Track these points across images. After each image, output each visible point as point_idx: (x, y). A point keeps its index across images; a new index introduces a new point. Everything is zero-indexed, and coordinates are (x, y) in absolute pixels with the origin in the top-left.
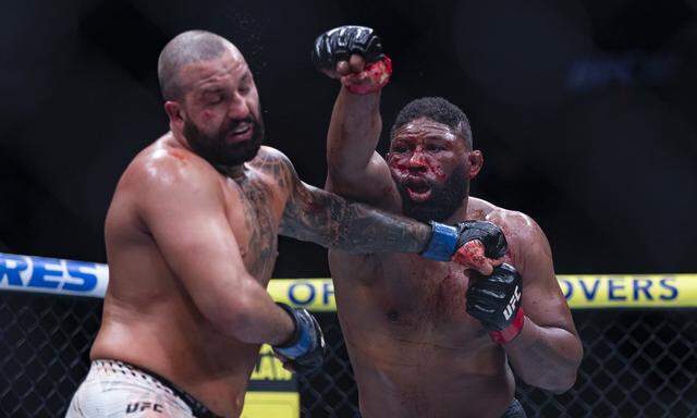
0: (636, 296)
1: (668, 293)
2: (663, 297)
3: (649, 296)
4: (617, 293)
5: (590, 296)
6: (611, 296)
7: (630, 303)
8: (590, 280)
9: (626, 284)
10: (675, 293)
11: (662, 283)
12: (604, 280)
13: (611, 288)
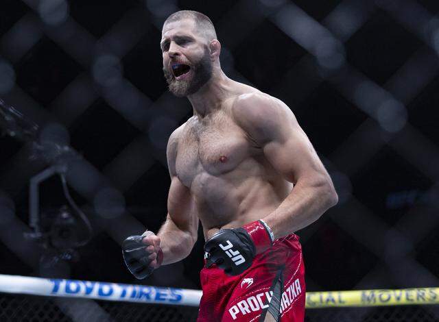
0: (418, 299)
2: (430, 300)
3: (423, 299)
4: (410, 298)
5: (398, 299)
6: (408, 299)
7: (416, 302)
8: (398, 293)
9: (414, 293)
12: (404, 292)
13: (407, 295)
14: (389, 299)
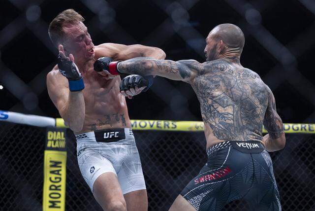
0: (165, 127)
1: (174, 126)
2: (173, 128)
3: (168, 127)
4: (159, 125)
5: (152, 126)
6: (158, 127)
7: (163, 129)
8: (152, 122)
9: (162, 123)
10: (176, 126)
11: (172, 123)
12: (156, 122)
13: (158, 124)
14: (146, 126)
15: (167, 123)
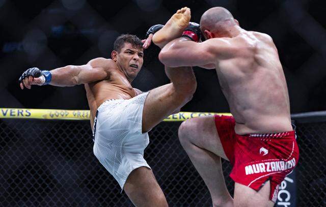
15: (20, 110)
